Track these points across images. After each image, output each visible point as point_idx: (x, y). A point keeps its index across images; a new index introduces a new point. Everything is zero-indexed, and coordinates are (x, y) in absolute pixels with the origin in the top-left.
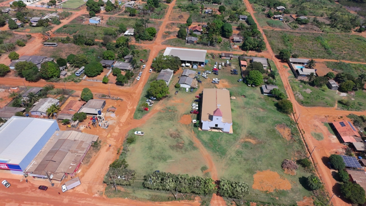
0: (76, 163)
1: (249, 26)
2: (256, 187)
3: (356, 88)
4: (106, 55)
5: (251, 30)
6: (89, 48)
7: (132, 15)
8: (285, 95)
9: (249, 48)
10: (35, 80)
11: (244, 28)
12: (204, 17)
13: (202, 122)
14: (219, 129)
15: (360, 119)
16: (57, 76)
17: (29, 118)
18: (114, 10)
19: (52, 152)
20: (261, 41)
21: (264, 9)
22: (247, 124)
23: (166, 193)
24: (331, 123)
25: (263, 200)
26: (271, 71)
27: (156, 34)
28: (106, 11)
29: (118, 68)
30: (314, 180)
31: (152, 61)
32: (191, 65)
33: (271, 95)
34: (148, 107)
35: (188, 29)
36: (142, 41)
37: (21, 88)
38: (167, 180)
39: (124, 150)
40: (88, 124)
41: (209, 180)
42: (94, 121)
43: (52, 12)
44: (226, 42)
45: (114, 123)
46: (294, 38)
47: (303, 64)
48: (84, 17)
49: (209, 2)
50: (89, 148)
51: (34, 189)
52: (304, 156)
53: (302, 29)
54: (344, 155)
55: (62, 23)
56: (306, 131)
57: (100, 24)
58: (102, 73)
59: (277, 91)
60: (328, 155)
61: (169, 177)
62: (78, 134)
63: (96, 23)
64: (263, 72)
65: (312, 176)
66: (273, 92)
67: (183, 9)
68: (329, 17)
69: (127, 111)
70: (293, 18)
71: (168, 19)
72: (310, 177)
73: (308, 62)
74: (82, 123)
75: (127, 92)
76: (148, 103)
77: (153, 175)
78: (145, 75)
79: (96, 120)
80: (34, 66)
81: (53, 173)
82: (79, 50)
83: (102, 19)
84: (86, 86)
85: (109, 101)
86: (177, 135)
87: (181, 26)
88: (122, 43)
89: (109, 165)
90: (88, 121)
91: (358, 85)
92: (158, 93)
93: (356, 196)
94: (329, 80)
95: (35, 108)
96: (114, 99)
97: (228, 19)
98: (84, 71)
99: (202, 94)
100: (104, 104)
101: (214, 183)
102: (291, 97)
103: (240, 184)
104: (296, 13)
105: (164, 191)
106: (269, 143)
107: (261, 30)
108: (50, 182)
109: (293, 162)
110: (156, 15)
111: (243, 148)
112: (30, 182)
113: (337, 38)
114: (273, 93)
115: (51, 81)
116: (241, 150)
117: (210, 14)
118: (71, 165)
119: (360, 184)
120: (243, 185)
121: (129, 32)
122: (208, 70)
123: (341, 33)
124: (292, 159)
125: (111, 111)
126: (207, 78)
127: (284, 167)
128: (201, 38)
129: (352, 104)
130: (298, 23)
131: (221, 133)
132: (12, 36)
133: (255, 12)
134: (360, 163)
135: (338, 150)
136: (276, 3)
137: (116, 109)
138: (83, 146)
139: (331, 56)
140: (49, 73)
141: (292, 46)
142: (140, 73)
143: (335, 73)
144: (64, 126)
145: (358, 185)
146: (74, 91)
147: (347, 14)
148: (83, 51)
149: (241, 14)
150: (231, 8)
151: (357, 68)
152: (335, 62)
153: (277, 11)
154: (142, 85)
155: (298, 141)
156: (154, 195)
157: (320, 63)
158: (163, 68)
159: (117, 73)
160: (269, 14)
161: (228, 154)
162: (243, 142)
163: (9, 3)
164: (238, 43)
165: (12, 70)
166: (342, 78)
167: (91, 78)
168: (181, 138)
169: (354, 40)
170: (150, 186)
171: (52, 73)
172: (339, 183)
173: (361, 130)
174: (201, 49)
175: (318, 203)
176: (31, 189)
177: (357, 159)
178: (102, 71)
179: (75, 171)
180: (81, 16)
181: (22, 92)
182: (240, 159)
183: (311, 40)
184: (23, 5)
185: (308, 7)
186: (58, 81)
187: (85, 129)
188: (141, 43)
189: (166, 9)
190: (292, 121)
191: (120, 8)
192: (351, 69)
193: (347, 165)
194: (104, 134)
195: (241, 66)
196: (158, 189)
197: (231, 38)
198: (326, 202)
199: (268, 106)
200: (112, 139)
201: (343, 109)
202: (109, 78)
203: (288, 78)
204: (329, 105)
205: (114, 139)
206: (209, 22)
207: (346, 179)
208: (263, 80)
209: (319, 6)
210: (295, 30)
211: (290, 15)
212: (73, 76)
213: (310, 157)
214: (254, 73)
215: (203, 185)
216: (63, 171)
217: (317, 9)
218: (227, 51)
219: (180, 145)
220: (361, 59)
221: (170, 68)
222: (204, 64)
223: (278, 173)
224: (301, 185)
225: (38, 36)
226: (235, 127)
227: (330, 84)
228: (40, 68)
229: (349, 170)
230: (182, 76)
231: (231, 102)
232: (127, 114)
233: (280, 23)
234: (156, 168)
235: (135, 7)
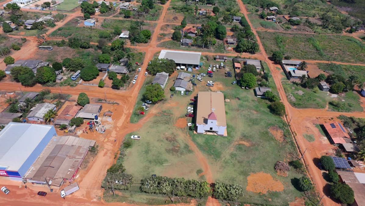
0: (74, 169)
1: (243, 27)
2: (250, 188)
3: (346, 90)
4: (101, 58)
5: (244, 31)
6: (84, 51)
7: (127, 17)
8: (278, 98)
9: (242, 50)
10: (31, 85)
11: (238, 29)
12: (198, 19)
13: (197, 125)
14: (214, 132)
15: (350, 120)
16: (53, 80)
17: (26, 124)
18: (109, 12)
19: (51, 158)
20: (254, 43)
21: (258, 10)
22: (241, 127)
23: (163, 197)
24: (322, 124)
25: (256, 202)
26: (265, 73)
27: (151, 37)
28: (101, 13)
29: (114, 72)
30: (306, 181)
31: (147, 64)
32: (186, 67)
33: (264, 97)
34: (144, 111)
35: (182, 31)
36: (137, 44)
37: (17, 93)
38: (164, 184)
39: (121, 154)
40: (85, 129)
41: (204, 183)
42: (91, 126)
43: (46, 15)
44: (220, 43)
45: (111, 127)
46: (287, 39)
47: (295, 65)
48: (79, 19)
49: (203, 2)
50: (86, 154)
51: (33, 195)
52: (296, 158)
53: (294, 30)
54: (334, 156)
55: (57, 25)
56: (298, 133)
57: (95, 26)
58: (98, 76)
59: (270, 93)
60: (319, 156)
61: (165, 181)
62: (75, 139)
63: (91, 25)
64: (256, 74)
65: (303, 177)
66: (266, 94)
67: (177, 10)
68: (321, 18)
69: (124, 115)
70: (285, 19)
71: (163, 20)
72: (301, 178)
73: (300, 63)
74: (79, 127)
75: (122, 96)
76: (144, 107)
77: (150, 179)
78: (140, 78)
79: (93, 125)
80: (30, 71)
81: (52, 178)
82: (74, 53)
83: (97, 21)
84: (82, 90)
85: (105, 106)
86: (173, 139)
87: (176, 28)
88: (117, 46)
89: (107, 170)
90: (85, 126)
91: (348, 86)
92: (153, 97)
93: (345, 196)
94: (321, 81)
95: (32, 114)
96: (110, 103)
97: (222, 21)
98: (80, 75)
99: (197, 97)
100: (101, 108)
101: (209, 186)
102: (283, 100)
103: (234, 187)
104: (289, 14)
105: (161, 195)
106: (263, 146)
107: (254, 31)
108: (49, 188)
109: (285, 163)
110: (150, 16)
111: (238, 150)
112: (29, 188)
113: (328, 39)
114: (266, 96)
115: (47, 86)
116: (235, 152)
117: (204, 15)
118: (69, 170)
119: (349, 185)
120: (237, 187)
121: (124, 35)
122: (203, 73)
123: (332, 34)
124: (285, 160)
125: (107, 115)
126: (202, 81)
127: (277, 169)
128: (196, 41)
129: (342, 105)
130: (291, 24)
131: (215, 135)
132: (6, 39)
133: (248, 13)
134: (349, 164)
135: (329, 151)
136: (269, 4)
137: (113, 114)
138: (81, 151)
139: (322, 57)
140: (45, 77)
141: (284, 47)
142: (136, 77)
143: (326, 75)
144: (62, 131)
145: (347, 185)
146: (71, 96)
147: (338, 14)
148: (78, 55)
149: (235, 15)
150: (225, 9)
151: (347, 70)
152: (326, 63)
153: (270, 12)
154: (138, 88)
155: (290, 143)
156: (152, 199)
157: (311, 64)
158: (158, 71)
159: (112, 77)
160: (262, 15)
161: (223, 156)
162: (237, 145)
163: (3, 5)
164: (232, 45)
165: (7, 74)
166: (333, 80)
167: (87, 82)
168: (177, 142)
169: (345, 41)
170: (147, 190)
171: (48, 77)
172: (329, 183)
173: (351, 131)
174: (196, 51)
175: (309, 203)
176: (30, 195)
177: (346, 159)
178: (98, 75)
179: (73, 176)
180: (75, 18)
181: (19, 97)
182: (235, 161)
183: (303, 41)
184: (17, 8)
185: (300, 8)
186: (54, 85)
187: (82, 134)
188: (136, 46)
189: (161, 11)
190: (284, 123)
191: (115, 10)
192: (342, 70)
193: (337, 166)
194: (101, 138)
195: (234, 68)
196: (155, 193)
197: (225, 40)
198: (317, 203)
199: (261, 108)
200: (109, 144)
201: (334, 110)
202: (105, 82)
203: (281, 80)
204: (320, 107)
205: (111, 144)
206: (203, 23)
207: (336, 179)
208: (257, 82)
209: (311, 6)
210: (287, 31)
211: (282, 16)
212: (69, 80)
213: (302, 158)
214: (247, 76)
215: (199, 188)
216: (61, 176)
217: (309, 10)
218: (221, 53)
219: (176, 148)
220: (351, 60)
221: (165, 72)
222: (199, 66)
223: (271, 175)
224: (293, 186)
225: (33, 39)
226: (230, 129)
227: (322, 85)
228: (36, 72)
229: (339, 170)
230: (177, 79)
231: (225, 105)
232: (123, 118)
233: (273, 24)
234: (153, 171)
235: (129, 8)
